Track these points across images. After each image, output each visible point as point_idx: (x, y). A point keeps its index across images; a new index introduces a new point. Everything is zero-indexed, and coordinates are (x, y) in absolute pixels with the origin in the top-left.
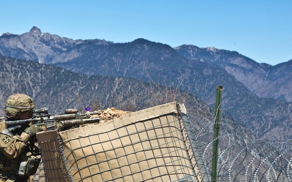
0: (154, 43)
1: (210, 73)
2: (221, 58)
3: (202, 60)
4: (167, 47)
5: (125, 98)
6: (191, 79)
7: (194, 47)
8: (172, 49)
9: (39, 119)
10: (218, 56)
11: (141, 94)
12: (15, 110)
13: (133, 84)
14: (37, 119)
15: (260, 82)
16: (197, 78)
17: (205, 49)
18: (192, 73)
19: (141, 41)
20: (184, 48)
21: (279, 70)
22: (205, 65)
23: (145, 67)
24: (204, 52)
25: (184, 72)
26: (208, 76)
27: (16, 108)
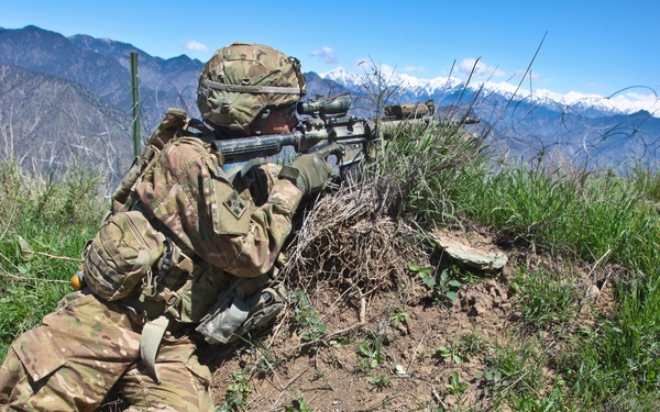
0: (45, 31)
1: (103, 64)
2: (116, 50)
3: (96, 51)
4: (59, 36)
5: (13, 87)
6: (84, 69)
7: (89, 38)
8: (66, 39)
9: (323, 133)
10: (113, 47)
11: (30, 83)
12: (252, 100)
13: (21, 73)
14: (314, 132)
15: (153, 74)
16: (90, 69)
17: (100, 40)
18: (85, 63)
19: (31, 29)
20: (79, 38)
21: (171, 64)
22: (98, 56)
23: (37, 56)
24: (99, 43)
25: (77, 62)
26: (101, 67)
27: (255, 94)
